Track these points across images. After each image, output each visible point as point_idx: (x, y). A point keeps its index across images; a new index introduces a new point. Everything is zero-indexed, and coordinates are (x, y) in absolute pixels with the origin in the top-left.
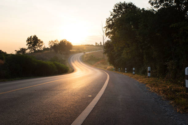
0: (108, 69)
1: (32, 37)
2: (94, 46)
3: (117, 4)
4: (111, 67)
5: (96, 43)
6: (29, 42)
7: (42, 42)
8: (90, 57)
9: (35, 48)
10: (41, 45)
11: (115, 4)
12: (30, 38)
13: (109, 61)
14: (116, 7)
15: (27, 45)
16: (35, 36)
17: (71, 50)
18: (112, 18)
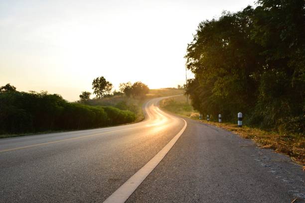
0: (192, 117)
1: (99, 78)
2: (176, 89)
3: (202, 22)
4: (196, 113)
5: (179, 86)
6: (96, 84)
7: (111, 85)
8: (170, 102)
9: (103, 92)
10: (110, 88)
11: (200, 22)
12: (96, 80)
13: (193, 105)
14: (201, 27)
15: (93, 88)
16: (103, 77)
17: (147, 95)
18: (196, 43)
